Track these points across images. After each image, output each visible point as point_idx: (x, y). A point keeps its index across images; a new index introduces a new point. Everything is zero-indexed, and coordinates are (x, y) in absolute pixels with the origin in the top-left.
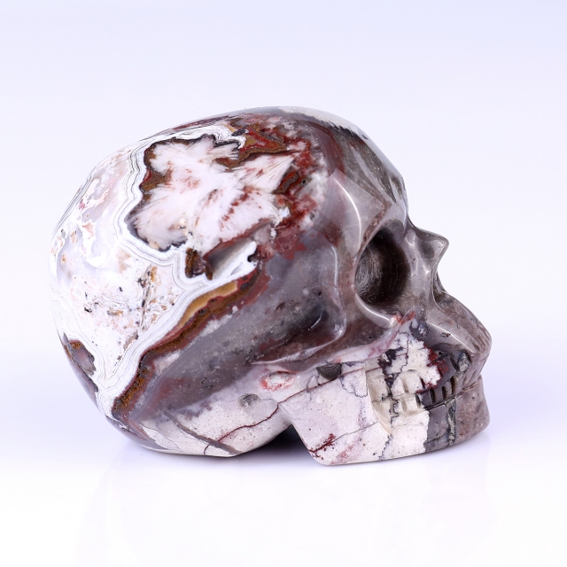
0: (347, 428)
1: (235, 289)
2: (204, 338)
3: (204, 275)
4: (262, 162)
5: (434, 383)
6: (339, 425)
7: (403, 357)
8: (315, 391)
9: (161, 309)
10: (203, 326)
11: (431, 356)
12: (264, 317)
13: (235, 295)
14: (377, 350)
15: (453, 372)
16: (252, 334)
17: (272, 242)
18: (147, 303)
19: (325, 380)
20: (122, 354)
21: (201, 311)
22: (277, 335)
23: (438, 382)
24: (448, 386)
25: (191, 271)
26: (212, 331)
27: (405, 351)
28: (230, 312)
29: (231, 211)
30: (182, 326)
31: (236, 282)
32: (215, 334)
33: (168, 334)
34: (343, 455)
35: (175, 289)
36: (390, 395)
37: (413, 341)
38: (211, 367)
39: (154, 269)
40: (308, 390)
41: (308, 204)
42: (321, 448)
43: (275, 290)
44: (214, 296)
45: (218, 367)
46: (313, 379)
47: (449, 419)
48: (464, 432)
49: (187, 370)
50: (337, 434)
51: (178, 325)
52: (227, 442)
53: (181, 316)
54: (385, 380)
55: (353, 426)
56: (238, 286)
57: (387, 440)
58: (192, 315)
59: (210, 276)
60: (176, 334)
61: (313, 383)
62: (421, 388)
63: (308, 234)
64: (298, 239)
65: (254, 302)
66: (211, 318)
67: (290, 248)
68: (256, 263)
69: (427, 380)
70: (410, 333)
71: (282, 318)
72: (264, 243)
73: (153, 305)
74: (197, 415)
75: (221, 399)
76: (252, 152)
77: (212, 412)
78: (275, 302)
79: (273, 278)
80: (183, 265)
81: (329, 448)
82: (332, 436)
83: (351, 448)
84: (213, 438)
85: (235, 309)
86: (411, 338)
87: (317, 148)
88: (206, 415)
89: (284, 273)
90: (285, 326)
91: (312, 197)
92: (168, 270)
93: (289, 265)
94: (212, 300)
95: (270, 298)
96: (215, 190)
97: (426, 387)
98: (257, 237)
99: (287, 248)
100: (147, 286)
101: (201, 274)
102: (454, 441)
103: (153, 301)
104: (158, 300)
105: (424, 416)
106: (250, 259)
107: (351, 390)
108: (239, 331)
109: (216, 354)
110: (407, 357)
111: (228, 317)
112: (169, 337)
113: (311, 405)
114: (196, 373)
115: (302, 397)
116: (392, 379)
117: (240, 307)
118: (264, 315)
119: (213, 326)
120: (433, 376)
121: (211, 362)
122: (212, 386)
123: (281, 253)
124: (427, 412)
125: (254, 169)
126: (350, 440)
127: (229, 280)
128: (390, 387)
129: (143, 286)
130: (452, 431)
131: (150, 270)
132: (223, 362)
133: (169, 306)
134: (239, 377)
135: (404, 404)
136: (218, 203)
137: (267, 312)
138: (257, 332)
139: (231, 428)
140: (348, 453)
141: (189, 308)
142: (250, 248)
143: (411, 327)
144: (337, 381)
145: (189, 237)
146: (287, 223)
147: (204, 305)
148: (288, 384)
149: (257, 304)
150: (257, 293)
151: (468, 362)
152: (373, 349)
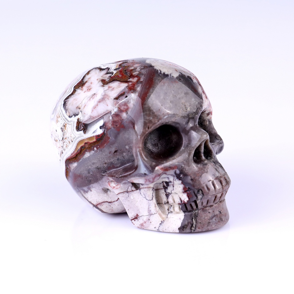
0: (144, 213)
1: (95, 140)
2: (85, 159)
3: (82, 131)
4: (115, 84)
5: (186, 201)
6: (140, 211)
7: (172, 186)
8: (130, 193)
9: (68, 142)
10: (84, 154)
11: (184, 188)
12: (109, 155)
13: (94, 143)
14: (148, 181)
15: (195, 198)
16: (104, 161)
17: (110, 122)
18: (64, 139)
19: (135, 189)
20: (60, 159)
21: (82, 147)
22: (116, 164)
23: (187, 201)
24: (193, 204)
25: (78, 129)
26: (87, 157)
27: (172, 184)
28: (93, 150)
29: (97, 105)
30: (76, 152)
31: (95, 137)
32: (89, 158)
33: (72, 154)
34: (142, 225)
35: (72, 135)
36: (168, 202)
37: (177, 180)
38: (89, 173)
39: (66, 124)
40: (127, 192)
41: (126, 107)
42: (133, 219)
43: (113, 143)
44: (86, 141)
45: (92, 173)
46: (130, 187)
47: (193, 220)
48: (201, 227)
49: (81, 172)
50: (140, 215)
51: (75, 151)
52: (99, 206)
53: (75, 147)
54: (166, 195)
55: (146, 213)
56: (96, 139)
57: (161, 223)
58: (79, 148)
59: (85, 132)
60: (75, 155)
61: (130, 189)
62: (180, 202)
63: (125, 121)
64: (121, 123)
65: (104, 147)
66: (86, 151)
67: (118, 126)
68: (103, 130)
69: (183, 199)
70: (175, 176)
71: (118, 157)
72: (107, 122)
73: (66, 140)
74: (87, 192)
75: (95, 187)
76: (114, 79)
77: (92, 192)
78: (113, 150)
79: (112, 138)
80: (75, 125)
81: (136, 220)
82: (137, 215)
83: (145, 222)
84: (94, 204)
85: (95, 149)
86: (176, 178)
87: (142, 82)
88: (89, 193)
89: (116, 137)
90: (119, 161)
91: (128, 105)
92: (70, 126)
93: (118, 134)
94: (86, 143)
95: (111, 147)
96: (95, 94)
97: (183, 202)
98: (104, 118)
99: (117, 126)
100: (64, 131)
101: (81, 130)
102: (194, 230)
103: (66, 138)
104: (67, 138)
105: (182, 215)
106: (101, 128)
107: (144, 196)
108: (98, 159)
109: (90, 167)
110: (173, 186)
111: (93, 152)
112: (72, 155)
113: (128, 199)
114: (84, 173)
115: (124, 194)
116: (168, 195)
117: (97, 148)
118: (108, 154)
119: (87, 155)
120: (185, 198)
121: (89, 170)
122: (90, 181)
123: (114, 128)
124: (184, 214)
125: (111, 87)
126: (145, 218)
127: (92, 135)
128: (168, 199)
129: (62, 131)
130: (194, 226)
131: (64, 125)
132: (93, 171)
133: (71, 142)
134: (100, 180)
135: (174, 208)
136: (94, 99)
137: (110, 153)
138: (106, 161)
139: (101, 201)
140: (144, 225)
141: (78, 144)
142: (101, 123)
143: (175, 173)
144: (138, 191)
145: (80, 113)
146: (116, 115)
147: (83, 144)
148: (117, 187)
149: (105, 148)
150: (105, 144)
151: (202, 195)
152: (146, 180)
